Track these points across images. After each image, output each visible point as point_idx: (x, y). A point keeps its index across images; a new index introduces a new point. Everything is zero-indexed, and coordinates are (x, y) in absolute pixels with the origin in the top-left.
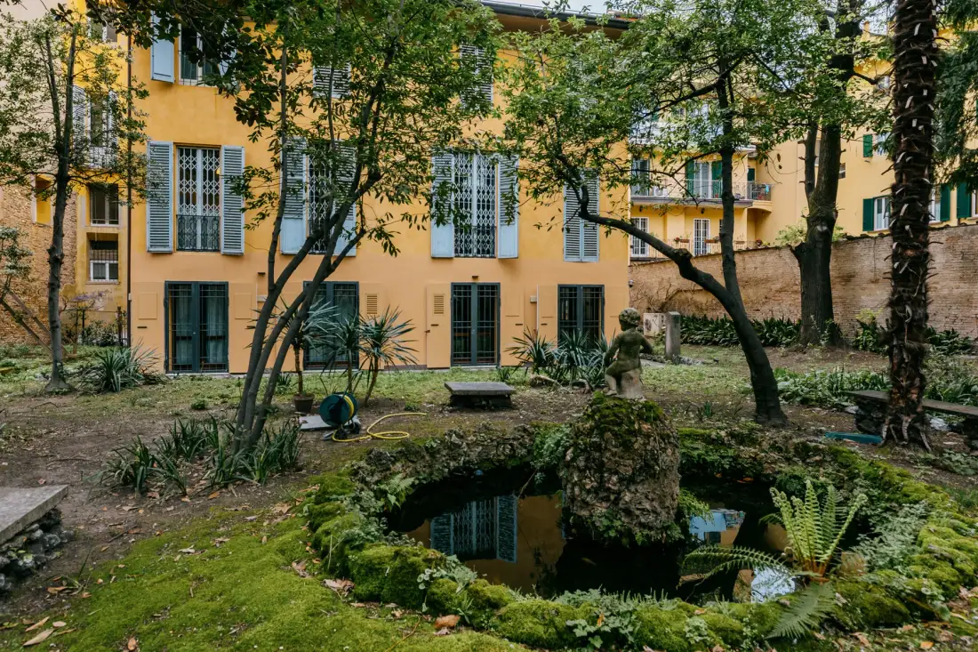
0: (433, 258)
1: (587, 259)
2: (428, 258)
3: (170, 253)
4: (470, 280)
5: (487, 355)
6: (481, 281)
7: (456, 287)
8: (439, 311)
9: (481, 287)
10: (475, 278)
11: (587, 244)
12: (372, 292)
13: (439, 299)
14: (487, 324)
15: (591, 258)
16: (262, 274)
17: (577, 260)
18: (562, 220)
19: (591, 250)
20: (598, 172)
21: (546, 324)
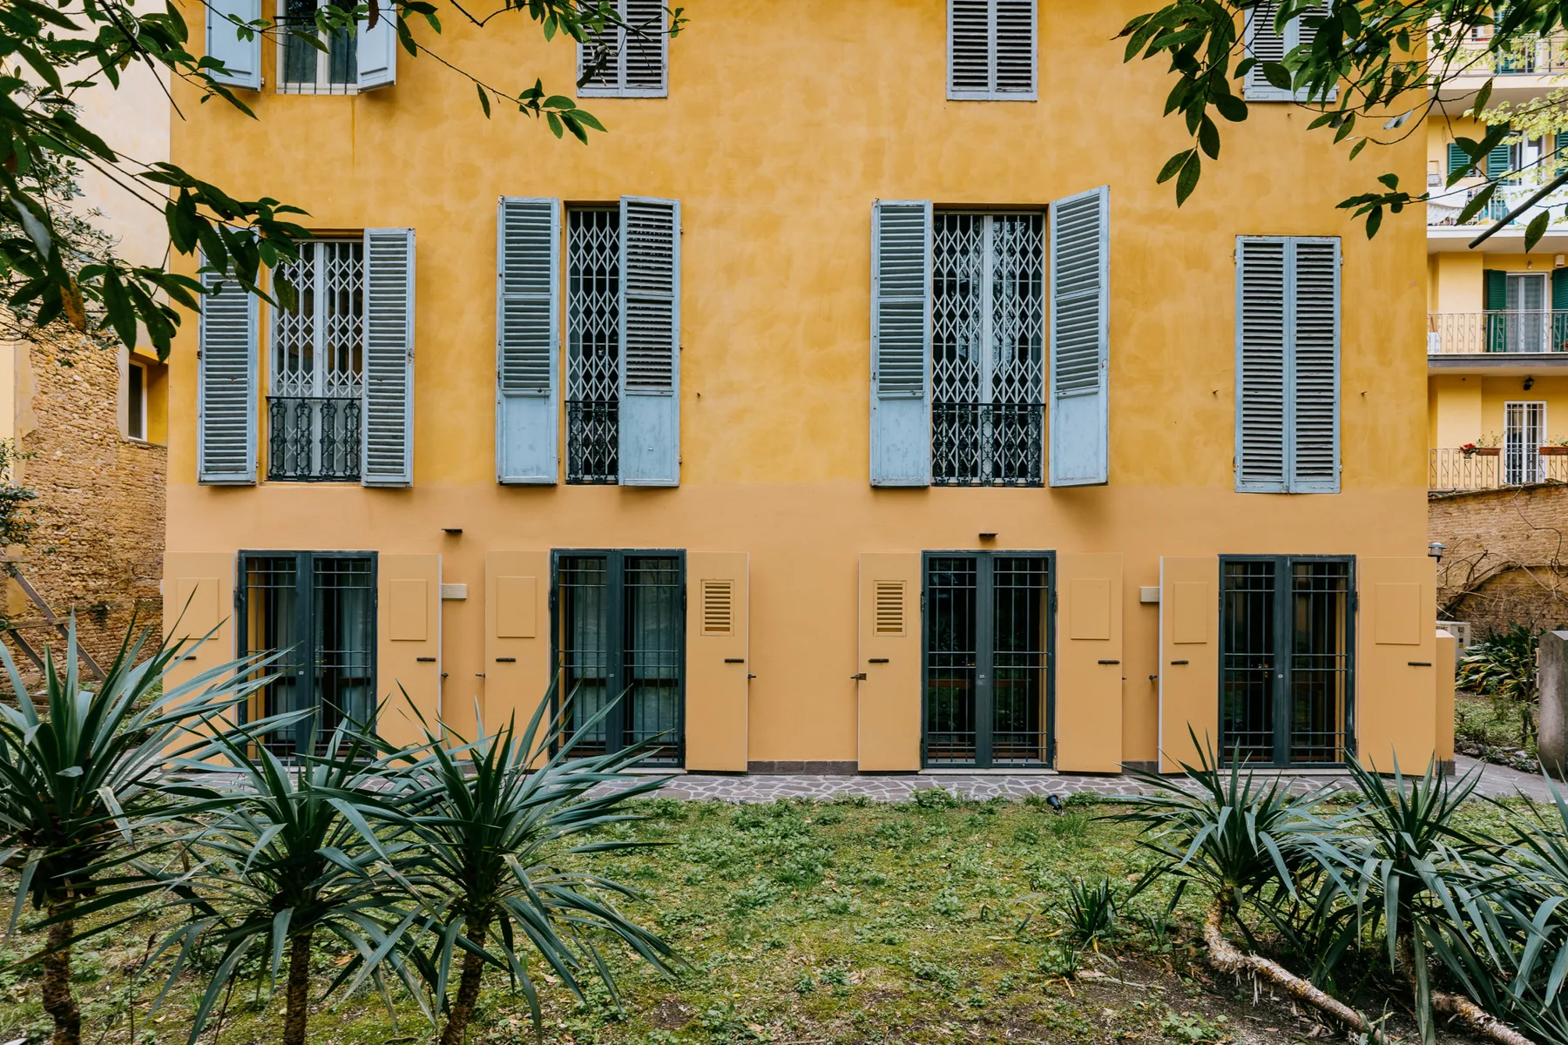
0: (876, 488)
1: (1303, 486)
2: (862, 489)
3: (250, 486)
4: (974, 546)
5: (1020, 740)
6: (1002, 546)
7: (934, 563)
8: (889, 621)
9: (1004, 562)
10: (987, 538)
11: (1303, 446)
12: (719, 576)
13: (889, 594)
14: (1021, 659)
15: (1317, 484)
16: (454, 533)
17: (1276, 488)
18: (1233, 383)
19: (1317, 463)
20: (1337, 249)
21: (1184, 663)
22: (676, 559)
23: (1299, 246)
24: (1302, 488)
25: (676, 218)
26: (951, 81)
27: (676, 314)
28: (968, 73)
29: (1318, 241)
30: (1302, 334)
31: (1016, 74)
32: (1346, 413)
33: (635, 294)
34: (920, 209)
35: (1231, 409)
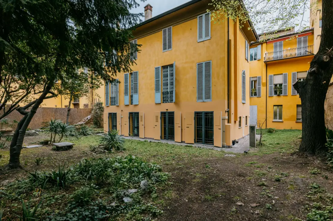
0: (156, 104)
2: (154, 104)
3: (109, 106)
4: (166, 111)
5: (171, 137)
6: (169, 111)
7: (162, 113)
8: (157, 121)
9: (169, 113)
10: (167, 110)
11: (206, 94)
12: (141, 115)
13: (157, 117)
14: (171, 126)
15: (208, 100)
16: (122, 110)
17: (202, 101)
18: (196, 85)
19: (208, 97)
20: (211, 62)
21: (188, 127)
22: (138, 113)
23: (205, 63)
24: (206, 101)
25: (138, 73)
26: (163, 49)
27: (138, 84)
28: (165, 48)
29: (208, 62)
30: (206, 77)
31: (170, 47)
32: (213, 88)
33: (134, 83)
34: (159, 67)
35: (196, 90)
